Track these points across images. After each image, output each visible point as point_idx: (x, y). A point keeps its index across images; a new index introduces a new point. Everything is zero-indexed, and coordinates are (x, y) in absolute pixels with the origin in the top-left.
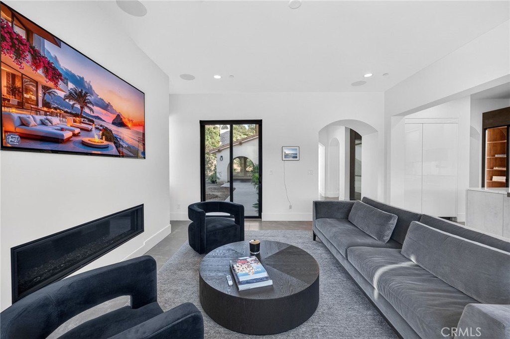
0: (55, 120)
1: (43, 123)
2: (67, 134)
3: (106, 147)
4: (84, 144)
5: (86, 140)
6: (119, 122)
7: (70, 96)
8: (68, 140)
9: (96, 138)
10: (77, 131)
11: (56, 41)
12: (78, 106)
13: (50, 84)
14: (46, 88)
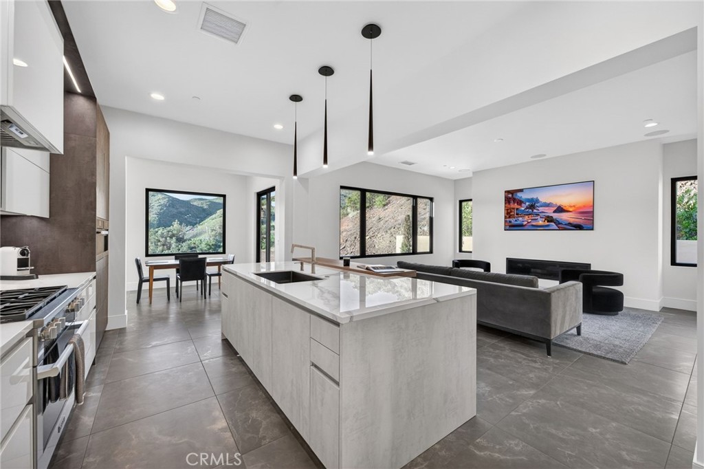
0: (520, 219)
1: (516, 221)
2: (525, 223)
3: (548, 226)
4: (533, 226)
5: (534, 224)
6: (560, 210)
7: (527, 208)
8: (525, 225)
9: (540, 222)
10: (529, 221)
11: (521, 190)
12: (530, 210)
13: (519, 207)
14: (517, 209)
